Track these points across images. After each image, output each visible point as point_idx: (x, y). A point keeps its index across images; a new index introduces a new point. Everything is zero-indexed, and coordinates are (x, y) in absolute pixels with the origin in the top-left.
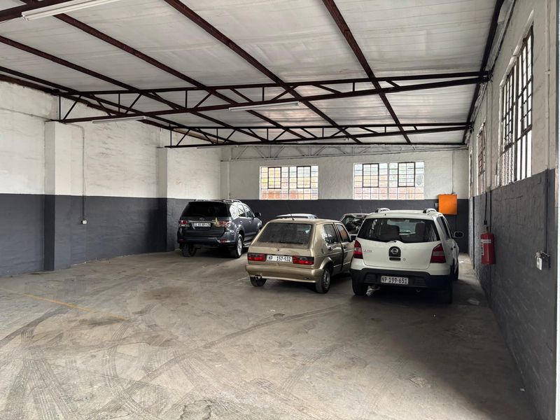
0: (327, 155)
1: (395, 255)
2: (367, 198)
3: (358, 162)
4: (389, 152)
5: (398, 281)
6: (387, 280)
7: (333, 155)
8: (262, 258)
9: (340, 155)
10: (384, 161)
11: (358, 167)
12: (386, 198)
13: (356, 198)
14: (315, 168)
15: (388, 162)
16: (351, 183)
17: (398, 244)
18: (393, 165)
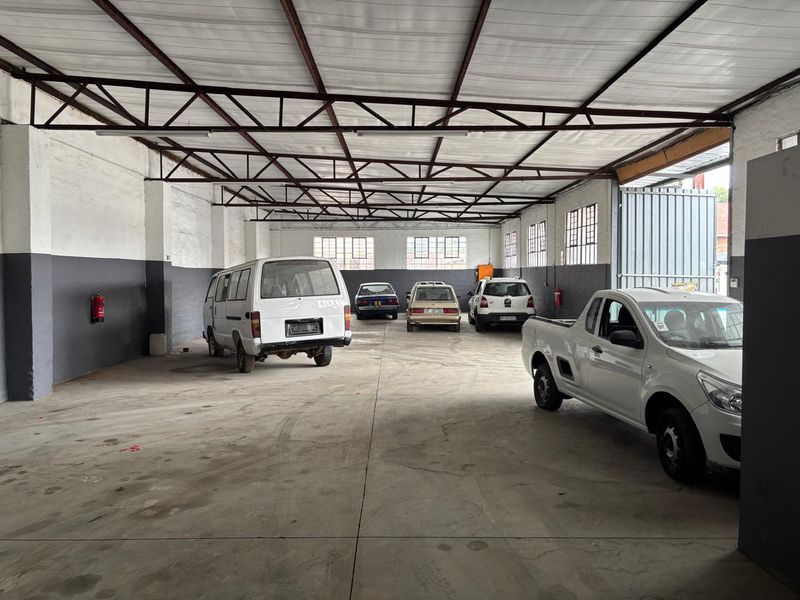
0: (382, 228)
1: (508, 304)
2: (418, 268)
3: (411, 235)
4: (438, 228)
5: (510, 319)
6: (504, 319)
7: (388, 229)
8: (420, 311)
9: (393, 229)
10: (434, 236)
11: (410, 240)
12: (434, 268)
13: (410, 267)
14: (371, 240)
15: (437, 236)
16: (405, 254)
17: (509, 297)
18: (441, 239)
